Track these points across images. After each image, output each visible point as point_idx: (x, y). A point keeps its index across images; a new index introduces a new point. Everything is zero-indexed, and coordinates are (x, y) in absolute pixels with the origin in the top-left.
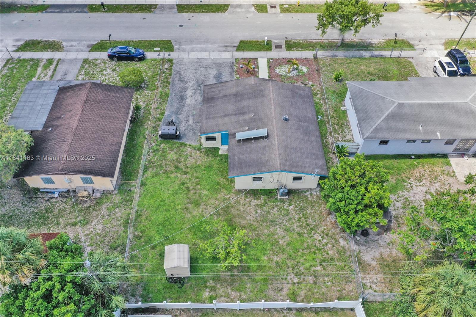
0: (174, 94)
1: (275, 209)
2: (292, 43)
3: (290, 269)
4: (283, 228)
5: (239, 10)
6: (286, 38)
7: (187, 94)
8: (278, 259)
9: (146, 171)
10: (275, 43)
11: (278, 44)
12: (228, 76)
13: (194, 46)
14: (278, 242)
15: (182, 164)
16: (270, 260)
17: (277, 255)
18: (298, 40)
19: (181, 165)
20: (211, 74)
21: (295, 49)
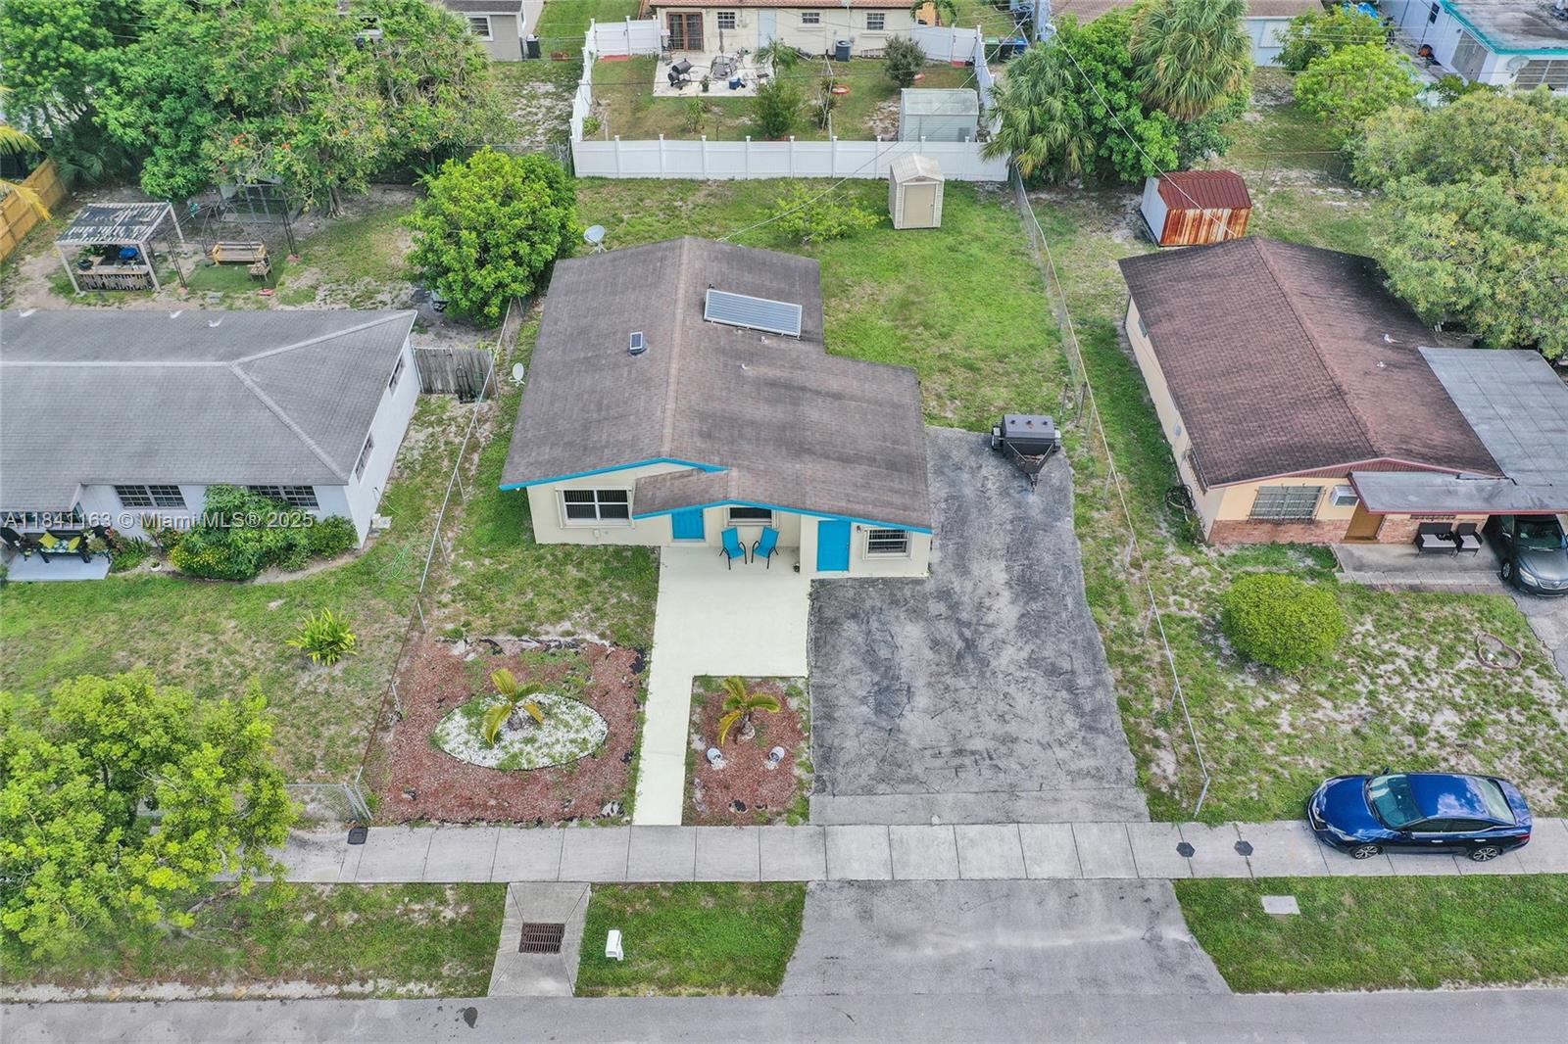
0: (1069, 601)
2: (445, 971)
7: (1013, 602)
11: (539, 966)
12: (844, 700)
13: (1065, 941)
20: (926, 711)
21: (449, 914)
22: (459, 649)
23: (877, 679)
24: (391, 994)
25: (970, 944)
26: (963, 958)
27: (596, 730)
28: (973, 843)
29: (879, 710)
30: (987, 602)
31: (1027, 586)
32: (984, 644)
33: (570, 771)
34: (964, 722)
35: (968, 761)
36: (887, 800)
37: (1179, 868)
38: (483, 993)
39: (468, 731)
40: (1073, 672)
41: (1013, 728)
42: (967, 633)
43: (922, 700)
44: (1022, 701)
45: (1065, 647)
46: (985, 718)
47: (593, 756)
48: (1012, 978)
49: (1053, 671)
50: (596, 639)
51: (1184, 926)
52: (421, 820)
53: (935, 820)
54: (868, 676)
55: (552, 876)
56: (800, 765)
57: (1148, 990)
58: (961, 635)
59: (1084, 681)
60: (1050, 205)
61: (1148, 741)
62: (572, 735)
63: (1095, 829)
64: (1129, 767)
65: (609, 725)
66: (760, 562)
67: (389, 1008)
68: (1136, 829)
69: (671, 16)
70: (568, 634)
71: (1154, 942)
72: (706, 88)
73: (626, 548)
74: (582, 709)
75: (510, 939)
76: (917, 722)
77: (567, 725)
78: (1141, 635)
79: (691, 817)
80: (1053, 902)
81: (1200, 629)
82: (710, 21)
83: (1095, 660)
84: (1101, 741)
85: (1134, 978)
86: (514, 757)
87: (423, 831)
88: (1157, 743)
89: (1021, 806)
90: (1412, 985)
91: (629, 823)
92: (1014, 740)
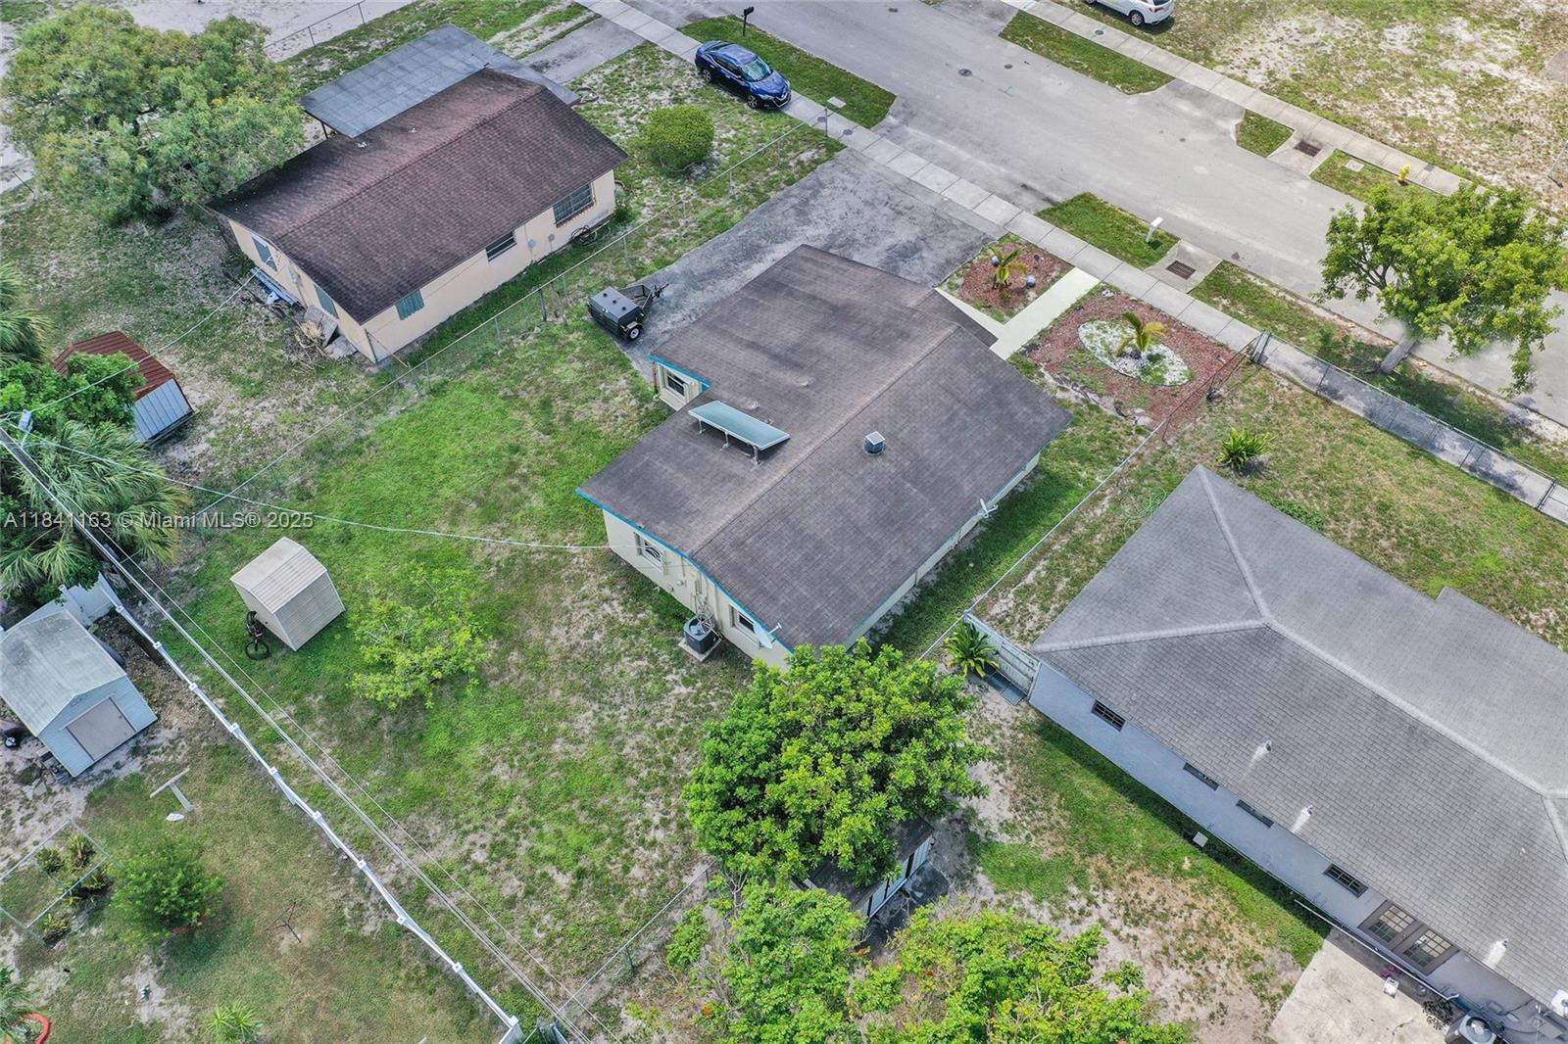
0: (742, 233)
1: (640, 663)
2: (1239, 281)
3: (501, 822)
4: (601, 720)
5: (1184, 106)
6: (1236, 256)
8: (506, 777)
9: (477, 368)
10: (1182, 252)
11: (1190, 259)
12: (932, 264)
13: (941, 142)
14: (551, 742)
15: (568, 404)
16: (485, 765)
17: (512, 766)
18: (1268, 282)
19: (559, 406)
20: (893, 236)
21: (1225, 302)
22: (1144, 420)
23: (901, 263)
27: (1087, 330)
31: (751, 254)
33: (1118, 320)
34: (880, 222)
35: (900, 208)
36: (960, 218)
37: (860, 130)
38: (1224, 262)
39: (1167, 370)
40: (793, 207)
41: (859, 206)
43: (888, 241)
44: (838, 212)
45: (779, 218)
46: (867, 217)
47: (1099, 319)
50: (1047, 376)
51: (885, 119)
52: (1219, 345)
55: (1162, 284)
61: (802, 166)
62: (1103, 334)
64: (827, 165)
65: (1077, 328)
68: (858, 149)
70: (1063, 389)
71: (905, 123)
74: (1087, 344)
75: (1198, 277)
76: (904, 235)
77: (1104, 342)
78: (732, 198)
79: (1067, 267)
84: (824, 178)
87: (1221, 340)
88: (800, 163)
91: (1103, 283)
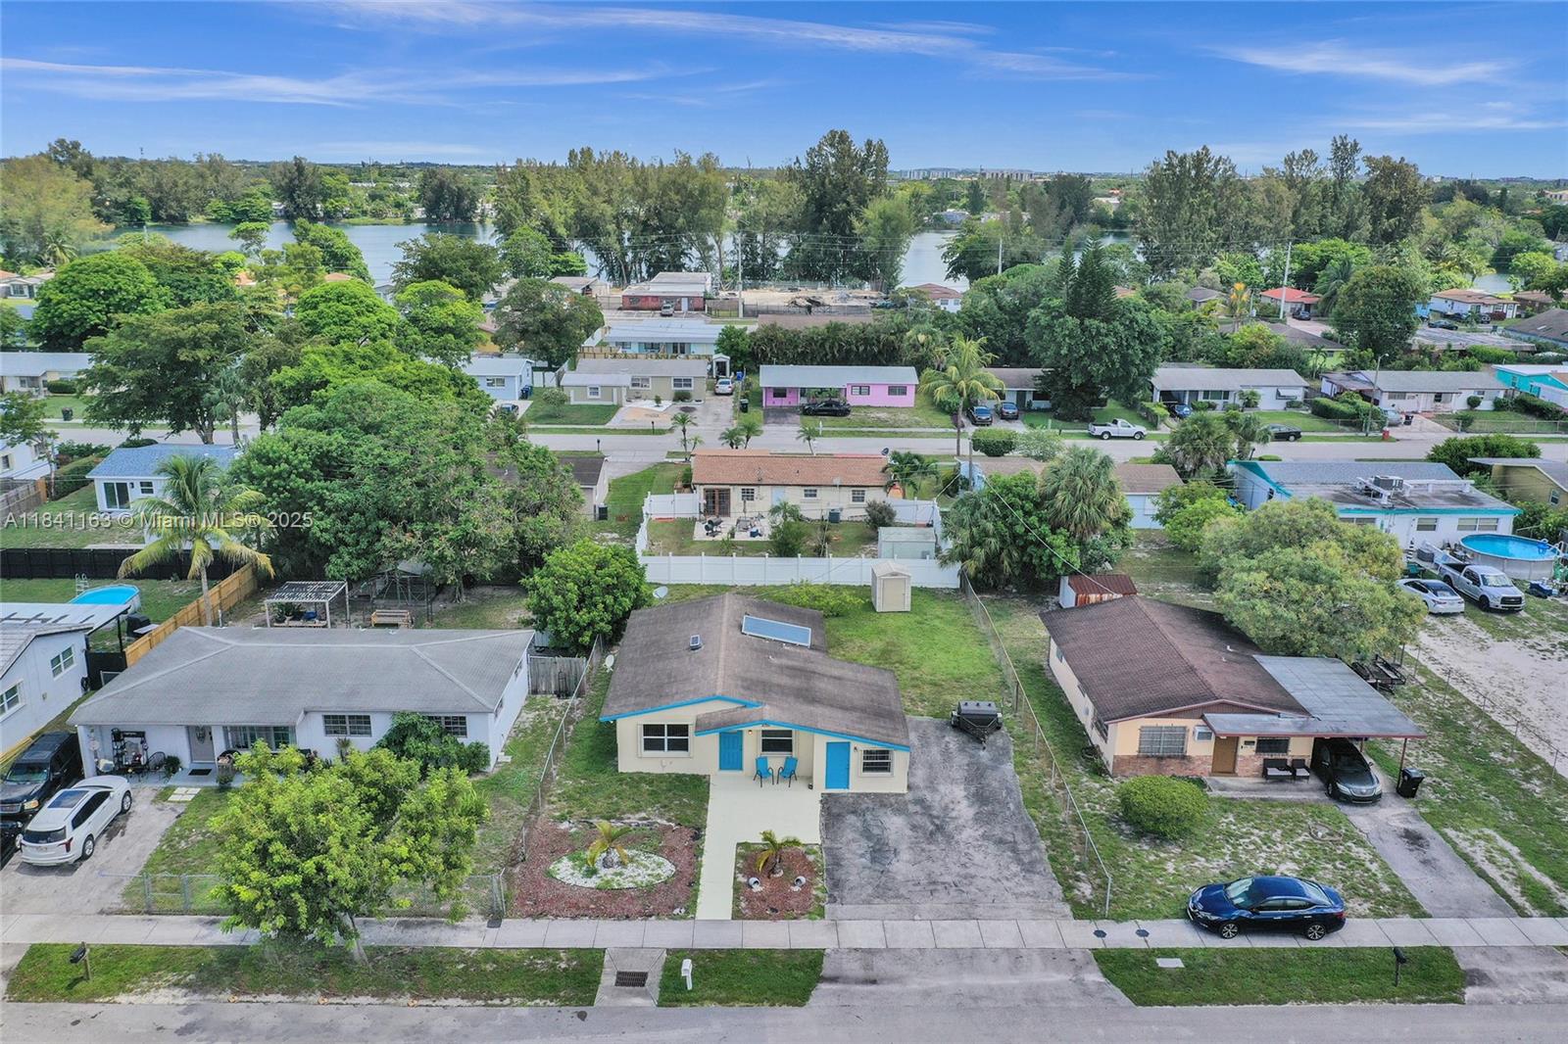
6: (582, 1016)
7: (970, 806)
11: (631, 993)
20: (908, 862)
21: (563, 965)
22: (565, 825)
23: (871, 844)
24: (523, 1005)
25: (945, 982)
26: (939, 990)
27: (667, 869)
28: (945, 930)
29: (873, 860)
30: (951, 806)
31: (980, 797)
32: (950, 827)
33: (649, 891)
34: (936, 868)
35: (939, 887)
36: (880, 908)
37: (1098, 943)
38: (591, 1003)
39: (574, 868)
40: (1015, 842)
41: (972, 871)
42: (937, 822)
43: (905, 855)
44: (978, 857)
45: (1009, 829)
46: (951, 865)
47: (666, 883)
48: (975, 999)
49: (1000, 842)
50: (665, 822)
51: (1100, 974)
52: (541, 915)
53: (916, 917)
54: (864, 843)
55: (639, 945)
56: (818, 889)
57: (1074, 1004)
58: (933, 823)
59: (1023, 847)
60: (992, 601)
61: (1071, 877)
62: (649, 872)
63: (1034, 923)
64: (1058, 890)
65: (676, 866)
66: (783, 785)
67: (523, 1011)
68: (1063, 923)
69: (706, 491)
70: (644, 819)
71: (1080, 982)
72: (733, 535)
73: (684, 775)
74: (656, 858)
75: (608, 979)
76: (902, 866)
77: (645, 866)
78: (1064, 823)
79: (737, 915)
80: (1004, 961)
81: (1107, 820)
82: (736, 495)
83: (1031, 835)
84: (1037, 877)
85: (1063, 999)
86: (608, 882)
87: (543, 922)
88: (1078, 879)
89: (979, 911)
90: (1267, 1003)
91: (693, 918)
92: (973, 877)
